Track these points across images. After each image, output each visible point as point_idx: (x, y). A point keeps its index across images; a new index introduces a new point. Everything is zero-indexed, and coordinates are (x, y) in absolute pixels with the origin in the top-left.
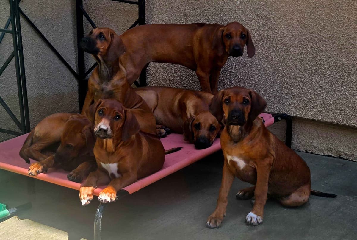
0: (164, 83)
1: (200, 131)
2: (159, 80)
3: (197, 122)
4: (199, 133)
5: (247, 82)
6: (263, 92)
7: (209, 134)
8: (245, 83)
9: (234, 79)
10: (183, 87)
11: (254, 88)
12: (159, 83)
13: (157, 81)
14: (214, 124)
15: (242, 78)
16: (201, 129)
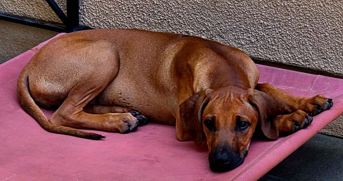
0: (117, 13)
1: (216, 133)
2: (106, 6)
3: (210, 115)
4: (215, 139)
5: (294, 12)
6: (327, 34)
7: (236, 139)
8: (289, 15)
9: (266, 6)
10: (158, 20)
11: (308, 26)
12: (107, 12)
13: (103, 8)
14: (244, 116)
15: (282, 4)
16: (219, 130)
